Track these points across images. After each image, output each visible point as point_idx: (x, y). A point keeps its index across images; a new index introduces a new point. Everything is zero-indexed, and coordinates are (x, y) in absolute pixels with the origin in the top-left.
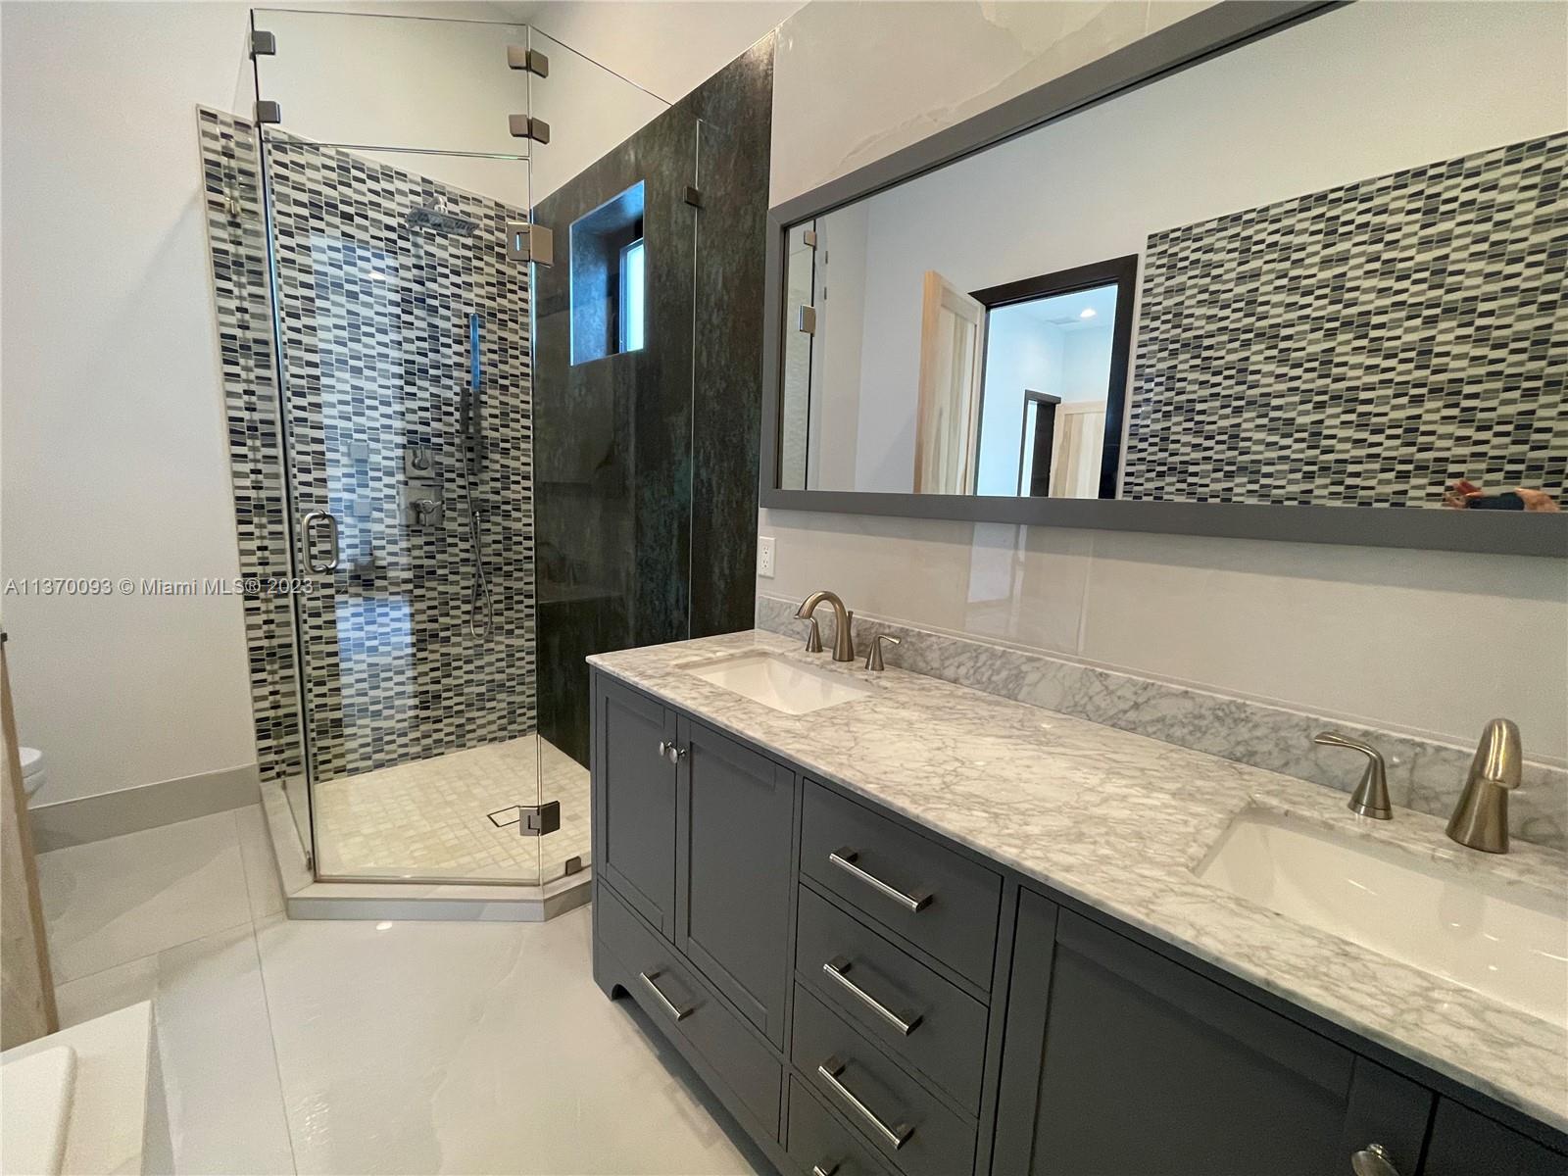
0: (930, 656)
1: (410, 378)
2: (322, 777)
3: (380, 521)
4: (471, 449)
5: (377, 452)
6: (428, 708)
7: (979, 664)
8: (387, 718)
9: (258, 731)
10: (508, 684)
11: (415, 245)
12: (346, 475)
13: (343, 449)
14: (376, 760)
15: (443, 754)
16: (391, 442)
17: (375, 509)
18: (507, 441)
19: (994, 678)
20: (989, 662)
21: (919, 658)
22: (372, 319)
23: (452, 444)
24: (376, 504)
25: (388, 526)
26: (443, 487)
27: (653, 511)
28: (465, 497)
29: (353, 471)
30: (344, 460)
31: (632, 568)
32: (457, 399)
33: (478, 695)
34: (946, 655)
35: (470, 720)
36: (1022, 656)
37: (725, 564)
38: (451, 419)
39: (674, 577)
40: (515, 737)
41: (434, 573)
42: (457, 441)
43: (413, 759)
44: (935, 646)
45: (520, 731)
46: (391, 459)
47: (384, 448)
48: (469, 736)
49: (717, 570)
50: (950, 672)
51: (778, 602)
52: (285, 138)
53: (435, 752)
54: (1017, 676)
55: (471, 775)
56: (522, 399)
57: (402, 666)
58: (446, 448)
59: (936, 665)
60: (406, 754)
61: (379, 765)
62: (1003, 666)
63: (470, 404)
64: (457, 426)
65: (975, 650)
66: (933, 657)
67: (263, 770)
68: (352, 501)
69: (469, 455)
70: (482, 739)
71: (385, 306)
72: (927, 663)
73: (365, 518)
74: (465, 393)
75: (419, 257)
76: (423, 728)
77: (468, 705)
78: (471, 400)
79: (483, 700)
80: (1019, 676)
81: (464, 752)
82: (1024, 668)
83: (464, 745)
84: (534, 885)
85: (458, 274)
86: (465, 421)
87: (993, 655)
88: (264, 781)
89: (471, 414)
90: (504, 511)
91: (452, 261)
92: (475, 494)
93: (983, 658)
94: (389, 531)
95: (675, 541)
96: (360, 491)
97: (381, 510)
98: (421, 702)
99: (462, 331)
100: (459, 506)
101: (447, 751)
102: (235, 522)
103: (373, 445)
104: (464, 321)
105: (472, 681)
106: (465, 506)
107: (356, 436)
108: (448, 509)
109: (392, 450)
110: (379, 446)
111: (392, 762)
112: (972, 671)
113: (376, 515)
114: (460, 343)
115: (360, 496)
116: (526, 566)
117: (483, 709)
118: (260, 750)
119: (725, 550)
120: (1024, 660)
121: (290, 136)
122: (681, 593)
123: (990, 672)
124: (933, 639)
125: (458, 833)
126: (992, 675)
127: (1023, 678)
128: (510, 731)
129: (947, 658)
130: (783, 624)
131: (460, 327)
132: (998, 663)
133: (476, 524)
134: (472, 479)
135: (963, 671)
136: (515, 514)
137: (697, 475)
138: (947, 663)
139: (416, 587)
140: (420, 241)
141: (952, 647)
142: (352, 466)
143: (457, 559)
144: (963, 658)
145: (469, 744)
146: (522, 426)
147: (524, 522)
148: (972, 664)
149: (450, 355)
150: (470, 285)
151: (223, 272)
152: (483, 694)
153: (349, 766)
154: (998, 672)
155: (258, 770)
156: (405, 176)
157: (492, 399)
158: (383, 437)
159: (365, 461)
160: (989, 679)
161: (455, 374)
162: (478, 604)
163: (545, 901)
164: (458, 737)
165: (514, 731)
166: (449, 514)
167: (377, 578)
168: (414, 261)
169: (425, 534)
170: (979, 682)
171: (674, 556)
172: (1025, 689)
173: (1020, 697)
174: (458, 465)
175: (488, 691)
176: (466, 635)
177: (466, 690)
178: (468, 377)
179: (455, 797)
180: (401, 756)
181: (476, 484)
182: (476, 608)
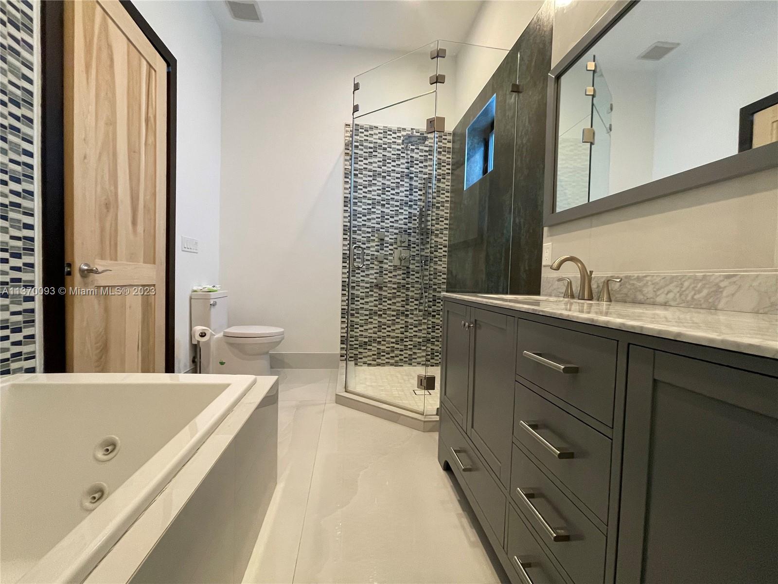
0: (645, 290)
1: (401, 206)
2: (359, 364)
3: (387, 263)
4: (422, 235)
5: (388, 236)
6: (398, 344)
7: (683, 289)
8: (383, 345)
9: (341, 341)
10: (432, 340)
11: (407, 154)
12: (376, 245)
13: (376, 235)
14: (377, 362)
15: (402, 366)
16: (393, 232)
17: (385, 259)
18: (438, 230)
19: (696, 297)
20: (693, 286)
21: (638, 293)
22: (390, 185)
23: (415, 232)
24: (386, 257)
25: (389, 266)
26: (410, 250)
27: (494, 246)
28: (418, 254)
29: (379, 244)
30: (377, 240)
31: (484, 277)
32: (418, 213)
33: (419, 342)
34: (657, 287)
35: (415, 353)
36: (720, 276)
37: (526, 265)
38: (416, 222)
39: (502, 278)
40: (433, 366)
41: (405, 286)
42: (417, 231)
43: (391, 365)
44: (650, 283)
45: (435, 364)
46: (393, 239)
47: (390, 235)
48: (413, 360)
49: (522, 268)
50: (661, 299)
51: (552, 278)
52: (368, 126)
53: (400, 364)
54: (716, 291)
55: (411, 375)
56: (445, 212)
57: (390, 324)
58: (413, 234)
59: (650, 295)
60: (389, 362)
61: (379, 365)
62: (703, 287)
63: (422, 215)
64: (417, 225)
65: (680, 279)
66: (649, 291)
67: (341, 356)
68: (377, 255)
69: (422, 237)
70: (419, 363)
71: (395, 179)
72: (644, 295)
73: (381, 262)
74: (421, 210)
75: (408, 159)
76: (396, 352)
77: (414, 346)
78: (424, 214)
79: (420, 345)
80: (718, 290)
81: (411, 367)
82: (722, 285)
83: (411, 364)
84: (422, 415)
85: (422, 162)
86: (421, 222)
87: (696, 280)
88: (341, 360)
89: (423, 220)
90: (435, 261)
91: (420, 158)
92: (423, 253)
93: (686, 284)
94: (390, 268)
95: (503, 259)
96: (380, 251)
97: (387, 259)
98: (396, 341)
99: (422, 186)
100: (416, 258)
101: (404, 365)
102: (342, 262)
103: (386, 233)
104: (423, 181)
105: (417, 335)
106: (418, 259)
107: (381, 230)
108: (412, 260)
109: (393, 235)
110: (388, 234)
111: (383, 365)
112: (678, 294)
113: (385, 261)
114: (421, 190)
115: (381, 253)
116: (442, 286)
117: (420, 349)
118: (341, 348)
119: (527, 257)
120: (722, 278)
121: (370, 126)
122: (505, 285)
123: (693, 293)
124: (648, 278)
125: (400, 393)
126: (695, 294)
127: (722, 292)
128: (431, 363)
129: (658, 289)
130: (555, 289)
131: (421, 184)
132: (700, 285)
133: (422, 266)
134: (422, 247)
135: (671, 296)
136: (439, 263)
137: (514, 221)
138: (659, 293)
139: (398, 291)
140: (409, 152)
141: (662, 281)
142: (379, 242)
143: (414, 281)
144: (671, 287)
145: (413, 364)
146: (444, 224)
147: (442, 266)
148: (678, 289)
149: (416, 196)
150: (427, 166)
151: (347, 176)
152: (421, 342)
153: (368, 362)
154: (700, 291)
155: (340, 356)
156: (405, 129)
157: (433, 213)
158: (390, 230)
159: (383, 240)
160: (692, 298)
161: (419, 203)
162: (421, 301)
163: (425, 422)
164: (409, 360)
165: (433, 363)
166: (412, 262)
167: (384, 286)
168: (406, 160)
169: (403, 270)
170: (683, 301)
171: (502, 267)
172: (723, 301)
173: (720, 306)
174: (417, 241)
175: (423, 341)
176: (415, 314)
177: (414, 339)
178: (423, 204)
179: (403, 381)
180: (387, 362)
181: (424, 249)
182: (420, 303)
